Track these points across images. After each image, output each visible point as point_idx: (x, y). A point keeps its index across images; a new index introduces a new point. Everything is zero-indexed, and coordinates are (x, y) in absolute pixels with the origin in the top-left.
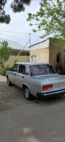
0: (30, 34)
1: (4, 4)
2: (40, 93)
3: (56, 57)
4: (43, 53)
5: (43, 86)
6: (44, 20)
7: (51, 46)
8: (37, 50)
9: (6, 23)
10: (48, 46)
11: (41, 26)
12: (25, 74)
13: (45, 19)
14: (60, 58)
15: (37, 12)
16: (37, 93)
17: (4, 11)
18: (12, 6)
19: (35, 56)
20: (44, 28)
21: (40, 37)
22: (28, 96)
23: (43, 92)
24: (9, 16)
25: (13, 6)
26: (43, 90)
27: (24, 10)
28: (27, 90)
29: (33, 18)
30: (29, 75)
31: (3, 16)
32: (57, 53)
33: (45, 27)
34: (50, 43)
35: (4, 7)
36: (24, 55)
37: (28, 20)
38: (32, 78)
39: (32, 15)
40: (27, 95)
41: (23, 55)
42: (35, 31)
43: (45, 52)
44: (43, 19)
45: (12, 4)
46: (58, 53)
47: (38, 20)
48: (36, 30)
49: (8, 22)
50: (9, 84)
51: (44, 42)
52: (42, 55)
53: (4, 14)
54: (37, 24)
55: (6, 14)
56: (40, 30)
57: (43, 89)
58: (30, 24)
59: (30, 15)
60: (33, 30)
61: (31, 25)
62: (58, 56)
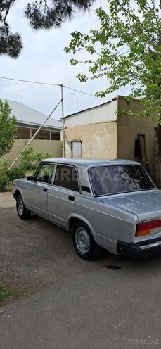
0: (62, 86)
1: (7, 6)
2: (128, 244)
3: (133, 144)
4: (102, 135)
5: (137, 225)
6: (106, 52)
7: (122, 116)
8: (86, 126)
9: (10, 54)
10: (115, 117)
11: (99, 66)
12: (77, 190)
13: (110, 49)
14: (142, 147)
15: (91, 31)
16: (119, 244)
17: (6, 24)
18: (28, 12)
19: (81, 142)
20: (106, 71)
21: (97, 95)
22: (85, 249)
23: (137, 240)
24: (19, 37)
25: (32, 11)
26: (136, 236)
27: (58, 25)
28: (84, 232)
29: (83, 46)
30: (90, 192)
31: (5, 36)
32: (136, 135)
33: (109, 68)
34: (118, 110)
35: (7, 12)
36: (45, 137)
37: (68, 50)
38: (100, 201)
39: (83, 38)
40: (82, 247)
41: (43, 137)
42: (83, 79)
43: (106, 131)
44: (103, 50)
45: (29, 8)
46: (139, 136)
47: (91, 50)
48: (87, 77)
49: (14, 54)
50: (21, 214)
51: (104, 108)
52: (99, 139)
53: (8, 31)
54: (90, 62)
55: (12, 31)
56: (96, 77)
57: (138, 232)
58: (71, 61)
59: (76, 36)
60: (79, 75)
61: (75, 64)
62: (137, 143)
